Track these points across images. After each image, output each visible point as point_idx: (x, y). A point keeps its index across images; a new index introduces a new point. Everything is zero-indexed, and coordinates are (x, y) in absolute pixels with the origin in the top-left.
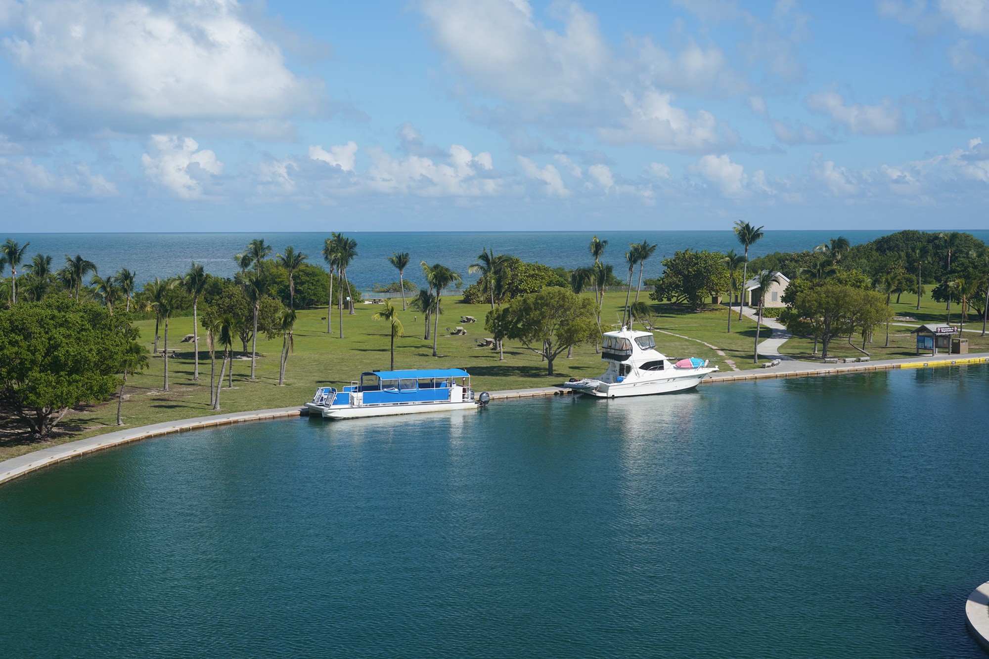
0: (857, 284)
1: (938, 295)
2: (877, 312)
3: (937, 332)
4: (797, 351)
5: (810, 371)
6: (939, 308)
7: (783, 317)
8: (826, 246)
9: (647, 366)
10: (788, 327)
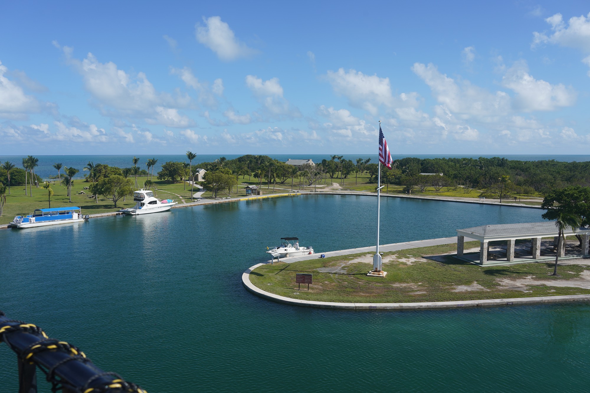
0: (227, 173)
1: (256, 176)
2: (232, 182)
3: (252, 188)
4: (209, 196)
5: (210, 203)
6: (256, 180)
7: (202, 184)
8: (219, 160)
9: (151, 203)
10: (204, 187)
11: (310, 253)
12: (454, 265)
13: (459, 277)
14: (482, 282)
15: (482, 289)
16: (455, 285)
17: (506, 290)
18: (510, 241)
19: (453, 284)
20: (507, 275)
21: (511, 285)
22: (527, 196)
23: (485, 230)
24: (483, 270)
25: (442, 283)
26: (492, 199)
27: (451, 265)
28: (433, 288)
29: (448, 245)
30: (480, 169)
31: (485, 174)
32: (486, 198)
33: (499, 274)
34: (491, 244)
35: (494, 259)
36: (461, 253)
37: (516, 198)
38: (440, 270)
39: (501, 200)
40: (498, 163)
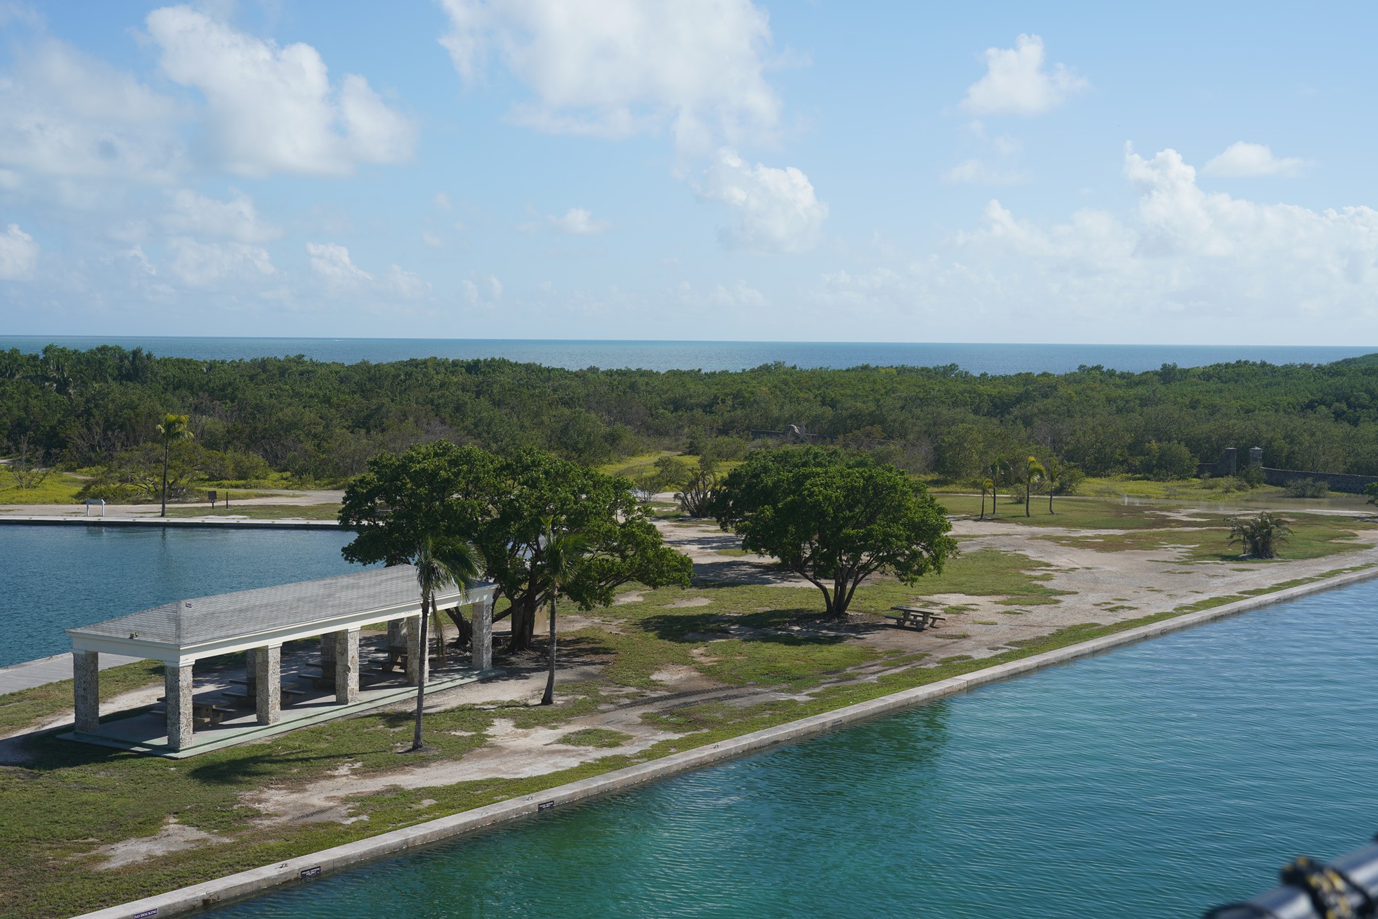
12: (75, 768)
13: (110, 811)
14: (195, 816)
15: (205, 840)
16: (103, 842)
17: (285, 828)
18: (264, 650)
19: (91, 840)
20: (271, 773)
21: (295, 808)
22: (245, 487)
23: (177, 621)
24: (186, 770)
25: (48, 845)
26: (128, 502)
27: (64, 772)
28: (23, 871)
29: (20, 693)
30: (59, 390)
31: (88, 412)
32: (109, 501)
33: (245, 774)
34: (202, 668)
35: (215, 726)
36: (90, 720)
37: (213, 496)
38: (28, 796)
39: (166, 506)
40: (121, 367)
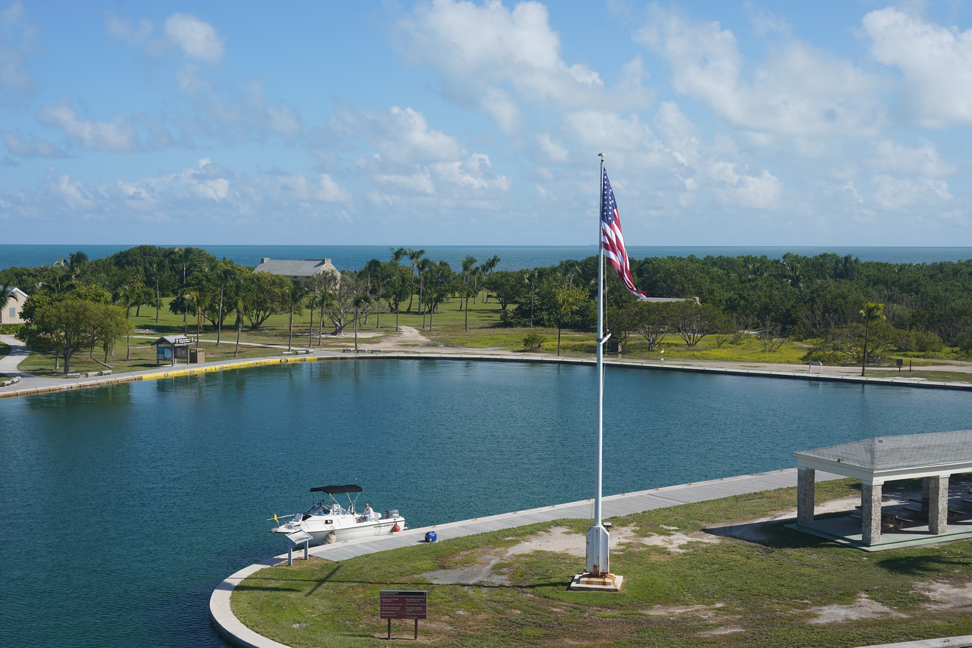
0: (97, 298)
1: (176, 307)
2: (117, 325)
3: (175, 343)
4: (37, 367)
5: (51, 387)
6: (177, 320)
7: (22, 333)
8: (65, 261)
10: (28, 343)
11: (395, 529)
12: (797, 549)
13: (820, 583)
14: (880, 595)
15: (887, 613)
16: (814, 604)
17: (948, 613)
18: (936, 479)
19: (806, 601)
20: (938, 571)
21: (956, 599)
22: (924, 357)
23: (872, 452)
24: (875, 561)
25: (777, 601)
26: (838, 365)
27: (789, 551)
28: (759, 617)
29: (761, 493)
30: (792, 284)
31: (813, 300)
32: (825, 363)
33: (919, 568)
34: (889, 488)
35: (896, 531)
36: (807, 517)
37: (900, 363)
38: (764, 565)
39: (866, 368)
40: (837, 268)
